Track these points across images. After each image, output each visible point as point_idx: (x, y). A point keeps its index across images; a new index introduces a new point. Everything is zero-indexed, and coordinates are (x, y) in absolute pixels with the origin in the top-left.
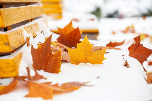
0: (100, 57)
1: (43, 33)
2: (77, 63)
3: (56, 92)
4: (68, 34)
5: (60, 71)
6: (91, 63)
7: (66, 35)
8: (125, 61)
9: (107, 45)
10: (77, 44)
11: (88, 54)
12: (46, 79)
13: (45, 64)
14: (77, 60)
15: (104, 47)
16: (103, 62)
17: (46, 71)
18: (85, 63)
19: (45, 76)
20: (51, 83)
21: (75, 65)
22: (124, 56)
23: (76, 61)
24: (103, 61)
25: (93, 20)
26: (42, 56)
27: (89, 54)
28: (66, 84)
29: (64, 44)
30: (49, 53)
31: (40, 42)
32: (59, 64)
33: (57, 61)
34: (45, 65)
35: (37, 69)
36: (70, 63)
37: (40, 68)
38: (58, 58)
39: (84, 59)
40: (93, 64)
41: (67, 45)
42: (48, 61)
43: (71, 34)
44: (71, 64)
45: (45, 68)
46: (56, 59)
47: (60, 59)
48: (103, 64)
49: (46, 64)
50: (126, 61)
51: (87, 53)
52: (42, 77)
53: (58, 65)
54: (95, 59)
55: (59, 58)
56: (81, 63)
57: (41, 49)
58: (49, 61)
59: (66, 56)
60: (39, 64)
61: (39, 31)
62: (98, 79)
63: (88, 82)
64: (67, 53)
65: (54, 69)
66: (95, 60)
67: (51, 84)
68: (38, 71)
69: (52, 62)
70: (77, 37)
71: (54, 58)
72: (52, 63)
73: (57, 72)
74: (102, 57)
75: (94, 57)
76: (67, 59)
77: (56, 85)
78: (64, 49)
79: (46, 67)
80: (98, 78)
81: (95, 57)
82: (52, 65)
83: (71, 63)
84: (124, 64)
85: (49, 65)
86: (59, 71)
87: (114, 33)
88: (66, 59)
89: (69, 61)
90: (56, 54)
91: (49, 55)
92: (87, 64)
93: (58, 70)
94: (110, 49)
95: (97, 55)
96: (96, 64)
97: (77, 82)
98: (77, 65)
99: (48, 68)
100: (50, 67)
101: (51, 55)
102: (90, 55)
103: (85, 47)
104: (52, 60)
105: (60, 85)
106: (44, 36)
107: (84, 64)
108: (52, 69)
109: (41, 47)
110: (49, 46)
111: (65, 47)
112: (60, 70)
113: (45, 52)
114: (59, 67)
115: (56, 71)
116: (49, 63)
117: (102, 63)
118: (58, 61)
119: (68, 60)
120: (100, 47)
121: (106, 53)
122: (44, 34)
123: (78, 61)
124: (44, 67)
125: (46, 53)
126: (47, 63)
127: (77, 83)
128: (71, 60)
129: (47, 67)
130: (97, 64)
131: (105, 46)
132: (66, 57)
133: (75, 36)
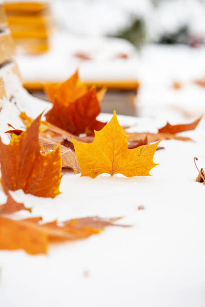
0: (145, 160)
1: (13, 101)
2: (94, 174)
3: (53, 239)
4: (70, 104)
5: (59, 193)
6: (124, 174)
7: (67, 105)
8: (200, 170)
9: (161, 131)
10: (95, 131)
11: (117, 154)
12: (30, 210)
13: (27, 176)
14: (93, 166)
15: (152, 135)
16: (150, 172)
17: (27, 191)
18: (112, 173)
19: (27, 205)
20: (41, 219)
21: (88, 177)
22: (197, 159)
23: (92, 170)
24: (150, 169)
25: (124, 57)
26: (20, 160)
27: (120, 155)
28: (72, 221)
29: (62, 128)
30: (34, 153)
31: (10, 125)
32: (56, 177)
33: (52, 170)
34: (27, 180)
35: (9, 189)
36: (78, 173)
37: (15, 185)
38: (55, 163)
39: (110, 165)
40: (129, 175)
41: (68, 131)
42: (32, 170)
43: (76, 103)
44: (82, 176)
45: (26, 186)
46: (51, 167)
47: (58, 165)
48: (150, 175)
49: (29, 177)
50: (202, 169)
51: (116, 152)
52: (21, 207)
53: (53, 179)
54: (134, 166)
55: (56, 165)
56: (102, 173)
57: (18, 145)
58: (34, 171)
59: (70, 158)
60: (13, 178)
61: (6, 96)
62: (141, 211)
63: (119, 218)
64: (69, 150)
65: (46, 188)
66: (132, 168)
67: (41, 223)
68: (11, 193)
69: (42, 173)
70: (91, 112)
71: (45, 164)
72: (42, 176)
73: (53, 196)
74: (150, 161)
75: (131, 160)
76: (72, 164)
77: (53, 224)
78: (62, 140)
79: (27, 184)
80: (139, 208)
81: (132, 162)
82: (40, 179)
83: (80, 174)
84: (197, 178)
85: (34, 179)
86: (56, 192)
87: (177, 86)
88: (69, 166)
89: (75, 170)
90: (50, 156)
91: (34, 157)
92: (115, 175)
93: (54, 190)
94: (167, 139)
95: (139, 155)
96: (135, 176)
97: (97, 217)
98: (94, 177)
99: (32, 186)
100: (37, 184)
101: (39, 158)
102: (123, 155)
103: (113, 139)
104: (40, 168)
105: (60, 224)
106: (18, 108)
107: (108, 175)
108: (40, 189)
109: (17, 141)
110: (36, 138)
111: (66, 135)
112: (59, 191)
113: (27, 151)
114: (57, 184)
115: (51, 193)
116: (34, 175)
117: (148, 175)
118: (54, 171)
119: (74, 167)
120: (144, 133)
121: (157, 150)
122: (18, 104)
123: (95, 170)
124: (24, 185)
125: (29, 154)
126: (30, 174)
127: (95, 219)
128: (80, 168)
129: (30, 184)
130: (137, 177)
131: (156, 131)
132: (69, 160)
133: (87, 107)
